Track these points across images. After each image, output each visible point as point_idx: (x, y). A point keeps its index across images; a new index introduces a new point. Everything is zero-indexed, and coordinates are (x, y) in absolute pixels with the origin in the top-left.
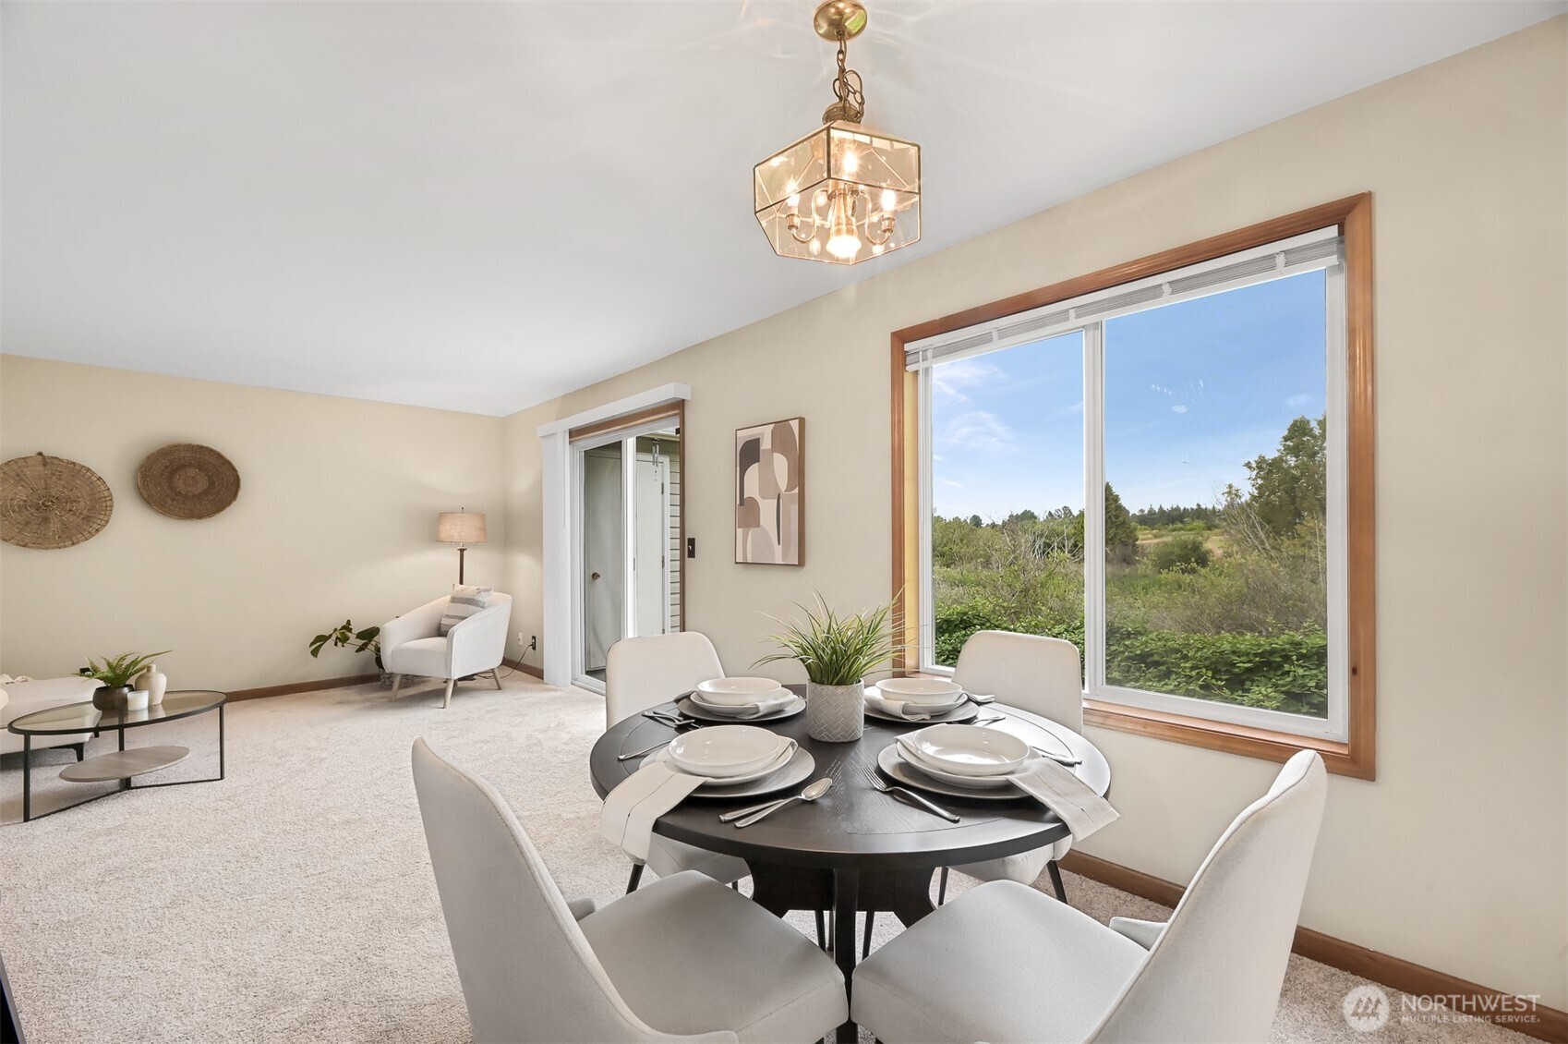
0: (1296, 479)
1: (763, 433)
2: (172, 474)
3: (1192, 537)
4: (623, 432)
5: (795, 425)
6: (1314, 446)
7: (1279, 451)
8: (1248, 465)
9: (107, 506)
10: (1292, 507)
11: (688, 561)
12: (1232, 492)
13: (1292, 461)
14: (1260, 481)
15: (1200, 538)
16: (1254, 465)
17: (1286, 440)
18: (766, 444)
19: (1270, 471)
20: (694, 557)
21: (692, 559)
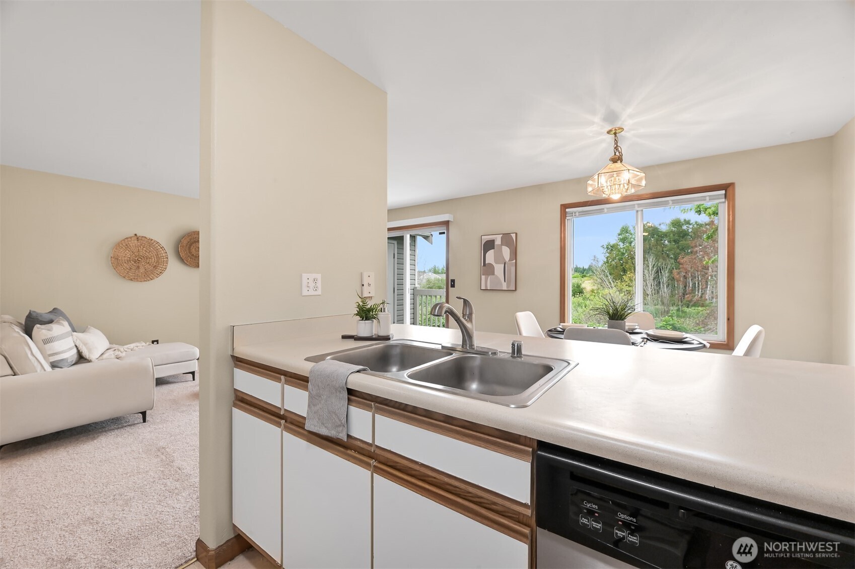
0: (623, 254)
1: (496, 238)
2: (191, 245)
3: (577, 281)
4: (405, 232)
5: (514, 236)
6: (631, 238)
7: (616, 240)
8: (603, 246)
9: (164, 261)
10: (622, 267)
11: (451, 289)
12: (595, 259)
13: (621, 245)
14: (608, 255)
15: (580, 282)
16: (605, 247)
17: (619, 235)
18: (498, 242)
19: (612, 250)
20: (454, 287)
21: (453, 288)
